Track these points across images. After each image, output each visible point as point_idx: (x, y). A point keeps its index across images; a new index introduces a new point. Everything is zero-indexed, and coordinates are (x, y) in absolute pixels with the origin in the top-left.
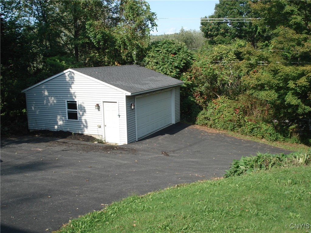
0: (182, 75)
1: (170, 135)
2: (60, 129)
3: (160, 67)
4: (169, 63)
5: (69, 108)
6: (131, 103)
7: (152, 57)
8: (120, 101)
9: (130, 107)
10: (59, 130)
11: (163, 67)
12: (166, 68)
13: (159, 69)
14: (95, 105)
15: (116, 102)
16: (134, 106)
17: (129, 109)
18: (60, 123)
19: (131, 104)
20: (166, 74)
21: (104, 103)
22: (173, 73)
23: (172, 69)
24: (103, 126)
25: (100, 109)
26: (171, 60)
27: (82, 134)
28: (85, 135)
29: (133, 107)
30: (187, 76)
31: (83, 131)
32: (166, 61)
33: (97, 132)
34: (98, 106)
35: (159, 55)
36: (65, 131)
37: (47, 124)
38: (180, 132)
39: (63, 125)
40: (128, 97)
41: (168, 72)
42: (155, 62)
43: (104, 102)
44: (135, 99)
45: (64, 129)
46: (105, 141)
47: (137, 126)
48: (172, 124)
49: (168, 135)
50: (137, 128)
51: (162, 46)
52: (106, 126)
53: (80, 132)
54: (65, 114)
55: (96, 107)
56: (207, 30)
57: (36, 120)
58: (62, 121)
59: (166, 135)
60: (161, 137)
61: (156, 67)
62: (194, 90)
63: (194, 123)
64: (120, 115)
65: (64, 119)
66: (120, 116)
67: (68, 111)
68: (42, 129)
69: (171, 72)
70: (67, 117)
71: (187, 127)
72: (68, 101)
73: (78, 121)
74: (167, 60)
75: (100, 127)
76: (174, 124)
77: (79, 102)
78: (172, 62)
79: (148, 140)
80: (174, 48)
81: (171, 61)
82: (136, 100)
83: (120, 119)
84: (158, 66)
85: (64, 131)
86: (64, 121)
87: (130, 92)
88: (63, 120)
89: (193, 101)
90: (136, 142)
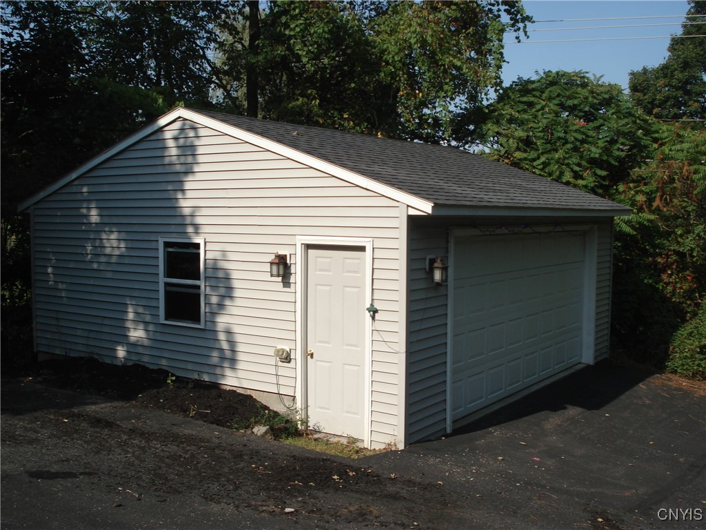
0: (617, 190)
1: (587, 413)
2: (134, 358)
3: (538, 158)
4: (569, 146)
5: (169, 273)
6: (428, 257)
7: (511, 120)
8: (378, 244)
9: (422, 275)
10: (130, 364)
11: (550, 156)
12: (558, 162)
13: (535, 164)
14: (271, 258)
15: (362, 249)
16: (444, 269)
17: (423, 285)
18: (137, 334)
19: (432, 261)
20: (558, 180)
21: (311, 252)
22: (583, 179)
23: (579, 165)
24: (298, 356)
25: (292, 280)
26: (575, 134)
27: (216, 386)
28: (228, 388)
29: (437, 276)
30: (634, 196)
31: (218, 371)
32: (559, 138)
33: (274, 380)
34: (282, 266)
35: (536, 117)
36: (151, 367)
37: (91, 335)
38: (623, 397)
39: (146, 342)
40: (416, 224)
41: (568, 176)
42: (520, 140)
43: (309, 247)
44: (448, 242)
45: (146, 359)
46: (305, 422)
47: (454, 363)
48: (581, 366)
49: (579, 410)
50: (454, 372)
51: (543, 92)
52: (312, 355)
53: (206, 378)
54: (153, 295)
55: (275, 268)
56: (649, 102)
57: (58, 319)
58: (141, 326)
59: (573, 411)
60: (553, 421)
61: (525, 155)
62: (655, 246)
63: (661, 368)
64: (377, 305)
65: (148, 318)
66: (375, 311)
67: (167, 284)
68: (73, 355)
69: (577, 176)
70: (162, 312)
71: (641, 380)
72: (167, 245)
73: (202, 327)
74: (562, 135)
75: (287, 359)
76: (588, 367)
77: (209, 247)
78: (578, 143)
79: (497, 432)
80: (586, 98)
81: (576, 139)
82: (452, 246)
83: (378, 325)
84: (533, 155)
85: (147, 365)
86: (151, 328)
87: (428, 199)
88: (146, 323)
89: (650, 285)
90: (447, 436)
